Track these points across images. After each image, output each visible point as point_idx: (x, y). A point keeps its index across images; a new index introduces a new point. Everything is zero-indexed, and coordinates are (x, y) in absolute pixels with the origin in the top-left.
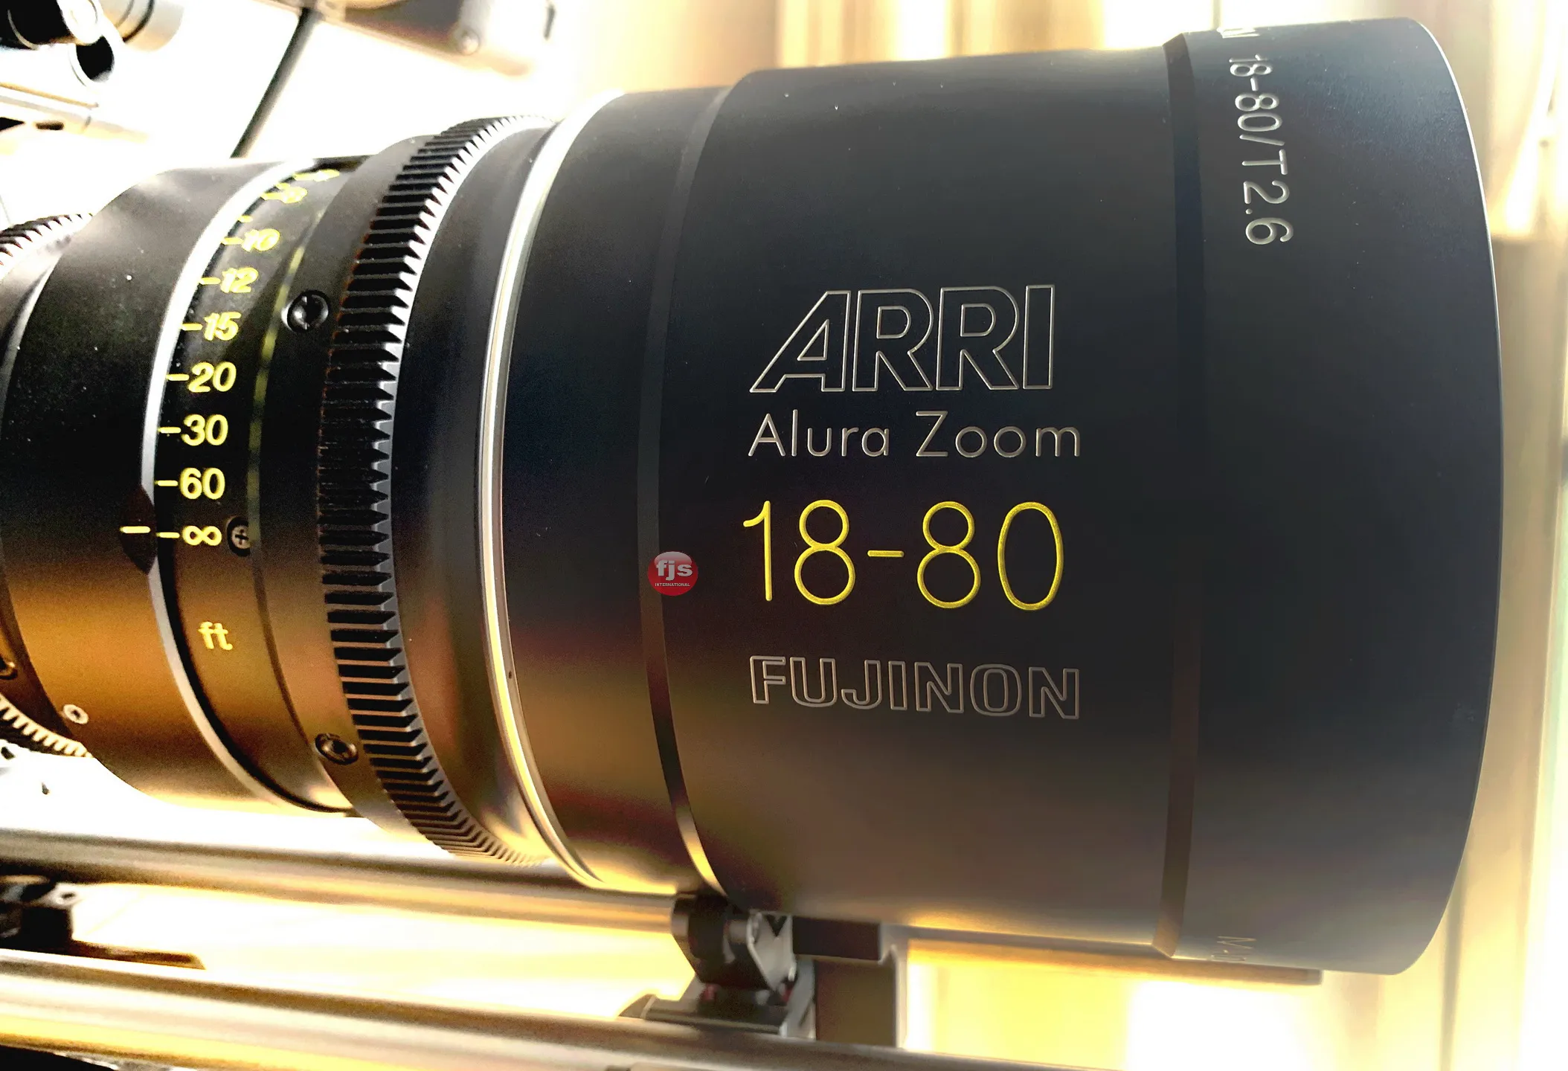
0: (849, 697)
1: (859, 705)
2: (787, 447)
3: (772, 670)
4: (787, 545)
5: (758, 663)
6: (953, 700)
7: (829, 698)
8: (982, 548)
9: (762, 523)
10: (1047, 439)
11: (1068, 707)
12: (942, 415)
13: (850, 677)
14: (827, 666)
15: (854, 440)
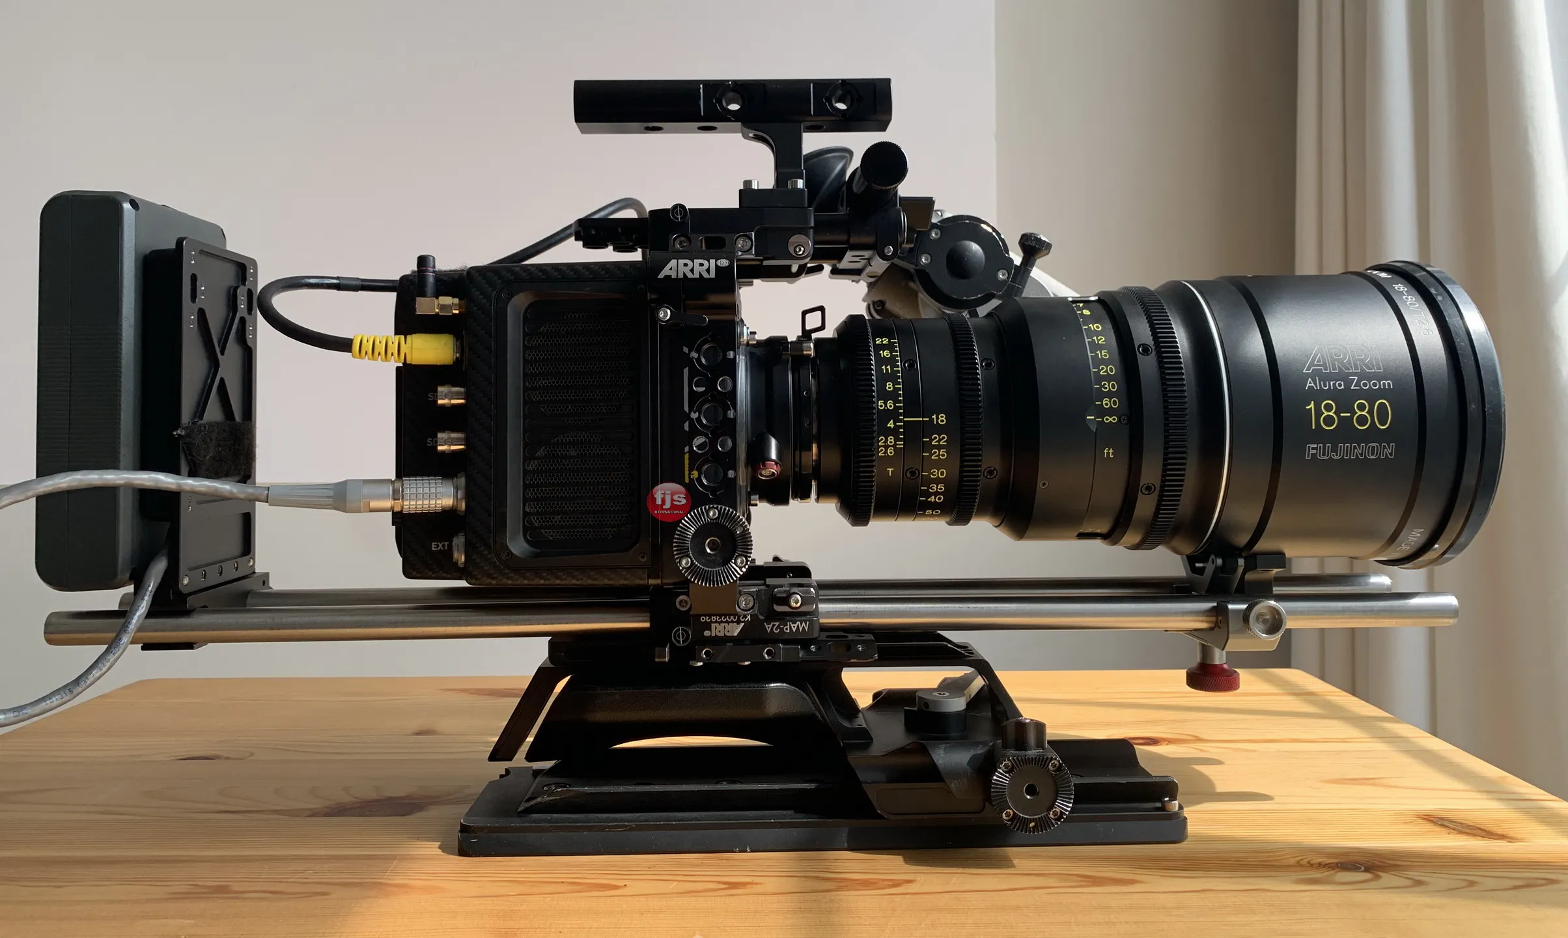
0: (1333, 455)
1: (1336, 458)
2: (1317, 387)
3: (1313, 449)
4: (1319, 413)
5: (1309, 447)
6: (1361, 455)
7: (1328, 456)
8: (1371, 412)
9: (1311, 408)
10: (1384, 384)
11: (1391, 454)
12: (1356, 378)
13: (1334, 449)
14: (1329, 446)
15: (1334, 384)
